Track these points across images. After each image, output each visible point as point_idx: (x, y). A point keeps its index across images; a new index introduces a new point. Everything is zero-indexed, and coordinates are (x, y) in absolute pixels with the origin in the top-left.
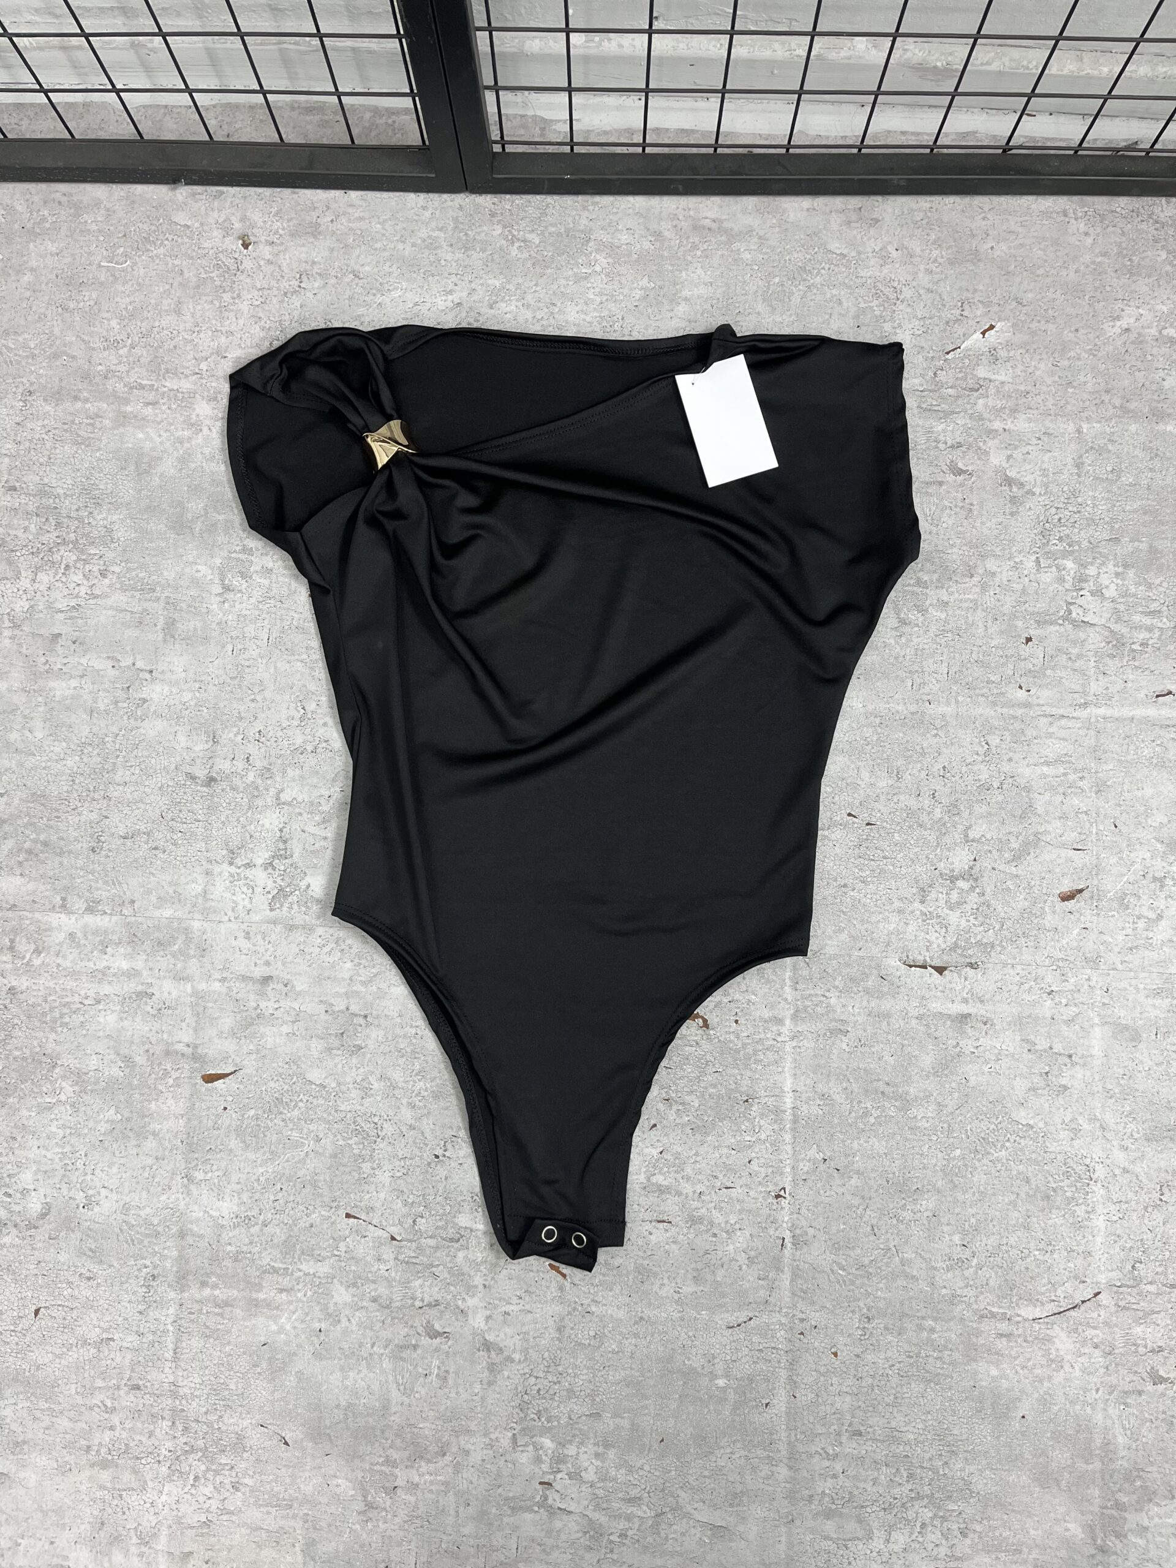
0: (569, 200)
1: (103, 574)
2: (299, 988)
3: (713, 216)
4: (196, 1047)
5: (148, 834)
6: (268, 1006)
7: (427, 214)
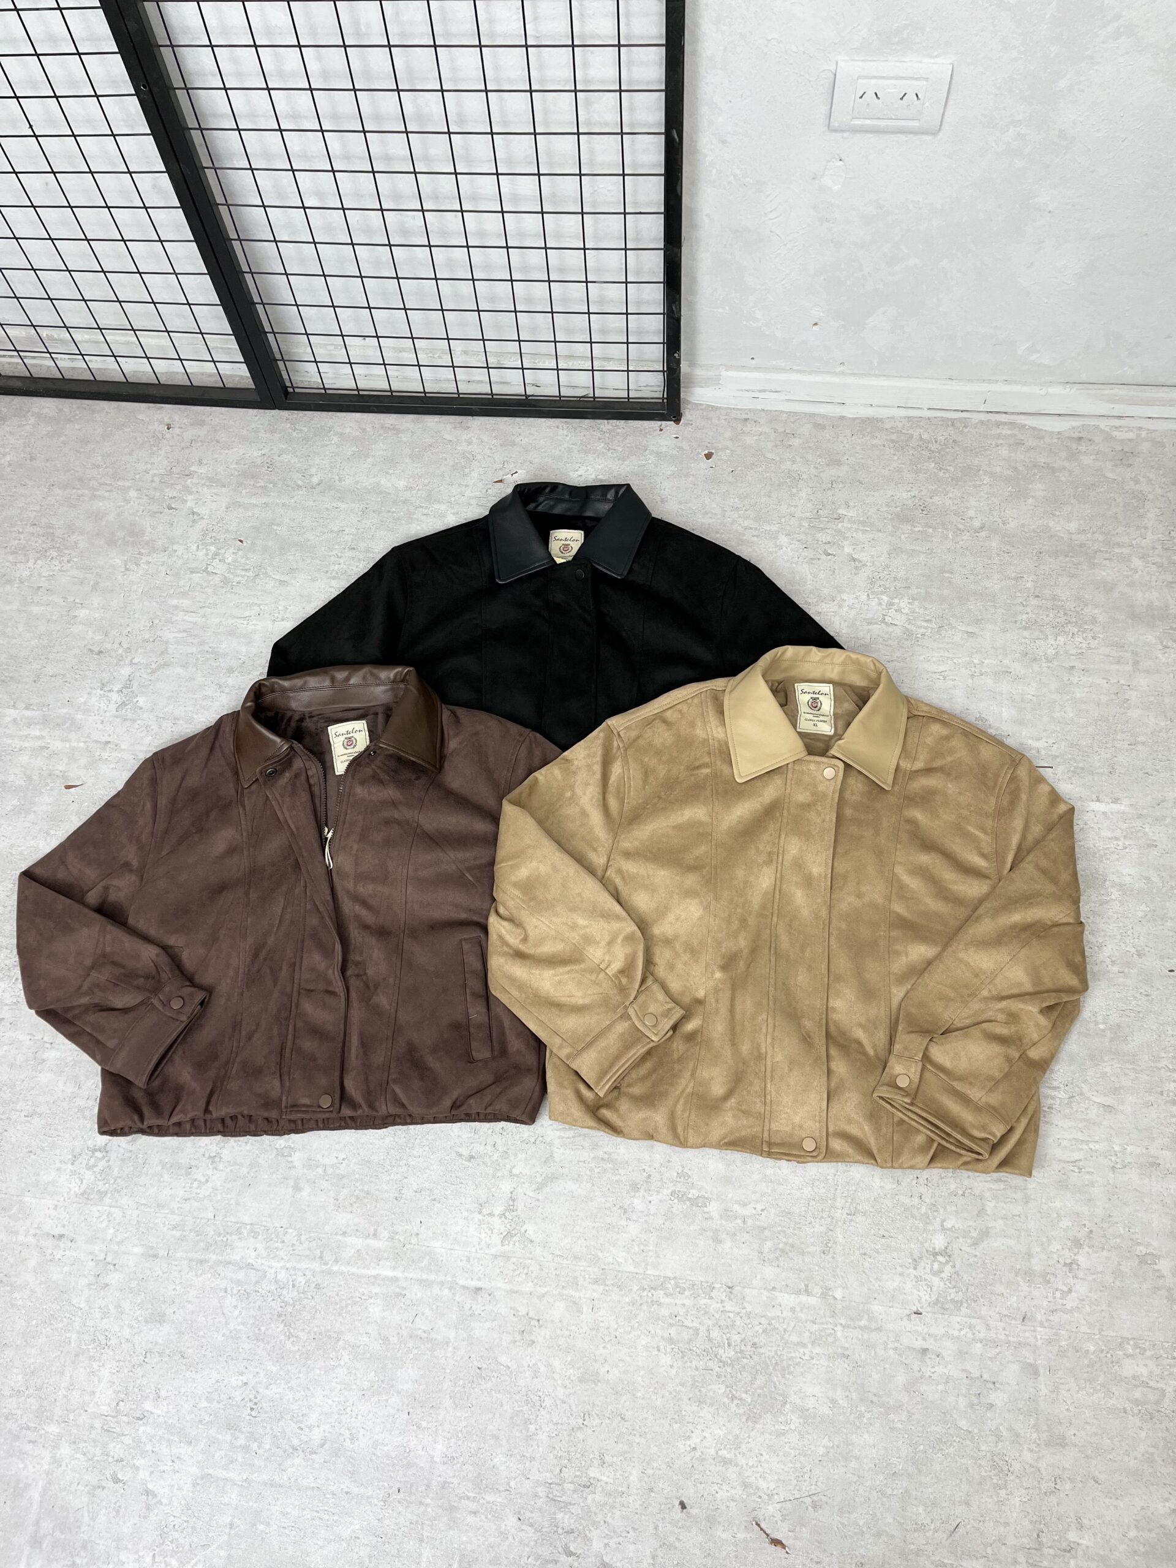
0: (325, 414)
1: (68, 562)
2: (123, 747)
3: (391, 422)
4: (65, 772)
5: (64, 675)
6: (105, 755)
7: (257, 418)
